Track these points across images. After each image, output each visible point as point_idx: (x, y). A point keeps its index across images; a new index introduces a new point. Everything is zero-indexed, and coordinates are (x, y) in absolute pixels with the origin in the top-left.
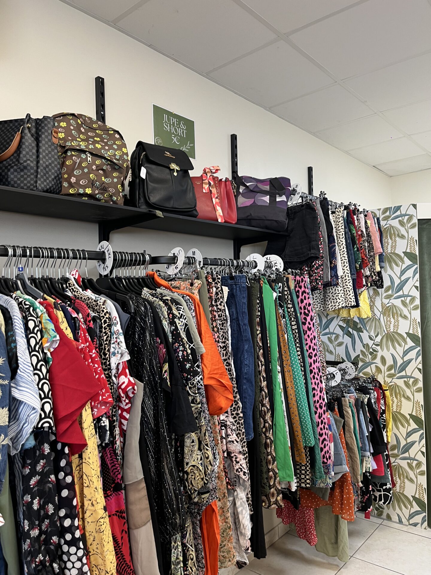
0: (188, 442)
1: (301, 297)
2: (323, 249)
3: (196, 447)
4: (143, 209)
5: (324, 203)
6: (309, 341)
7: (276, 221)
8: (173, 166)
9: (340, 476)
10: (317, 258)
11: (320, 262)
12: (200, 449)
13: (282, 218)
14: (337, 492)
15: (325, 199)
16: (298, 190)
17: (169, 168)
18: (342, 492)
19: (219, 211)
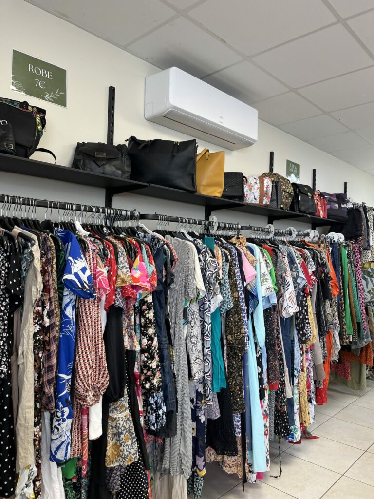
0: (327, 304)
1: (355, 254)
2: (364, 232)
3: (329, 307)
4: (297, 213)
5: (365, 208)
6: (358, 275)
7: (343, 217)
8: (309, 194)
9: (367, 343)
10: (361, 236)
11: (361, 238)
12: (330, 307)
13: (345, 215)
14: (364, 353)
15: (365, 206)
16: (350, 200)
17: (308, 195)
18: (367, 353)
19: (322, 213)
